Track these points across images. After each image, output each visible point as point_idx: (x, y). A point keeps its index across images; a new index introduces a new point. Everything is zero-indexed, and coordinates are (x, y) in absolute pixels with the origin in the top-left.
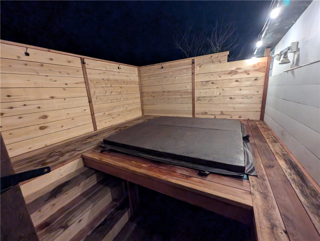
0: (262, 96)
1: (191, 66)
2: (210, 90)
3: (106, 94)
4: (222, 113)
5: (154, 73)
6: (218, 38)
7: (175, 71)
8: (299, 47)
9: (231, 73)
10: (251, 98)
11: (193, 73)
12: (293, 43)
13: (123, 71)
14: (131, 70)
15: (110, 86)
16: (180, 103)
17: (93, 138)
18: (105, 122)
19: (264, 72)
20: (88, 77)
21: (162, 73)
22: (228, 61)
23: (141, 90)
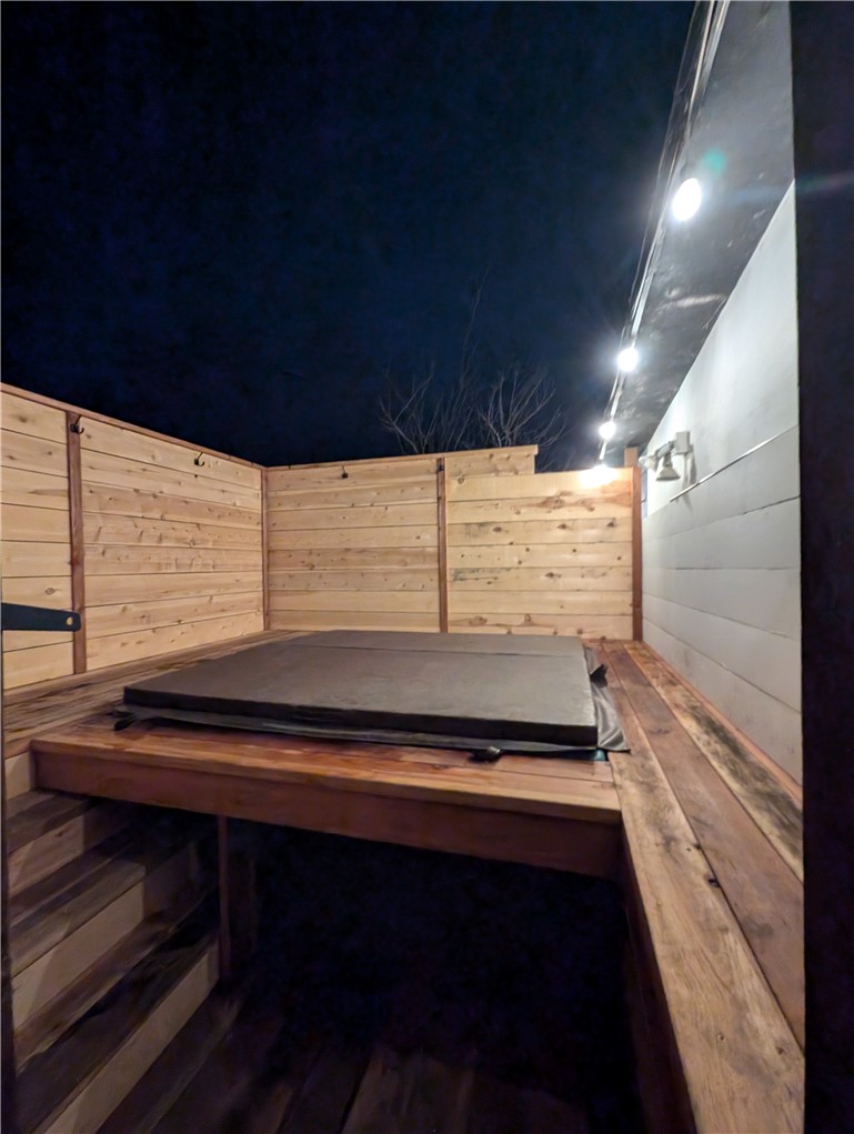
0: (630, 570)
1: (434, 477)
2: (490, 550)
3: (139, 540)
4: (529, 621)
5: (318, 491)
6: (506, 412)
7: (386, 488)
8: (691, 442)
9: (547, 503)
10: (604, 575)
11: (439, 499)
12: (678, 434)
13: (211, 474)
14: (240, 474)
15: (158, 516)
16: (400, 586)
17: (72, 694)
18: (123, 644)
19: (630, 506)
20: (83, 478)
21: (344, 491)
22: (536, 472)
23: (268, 544)
